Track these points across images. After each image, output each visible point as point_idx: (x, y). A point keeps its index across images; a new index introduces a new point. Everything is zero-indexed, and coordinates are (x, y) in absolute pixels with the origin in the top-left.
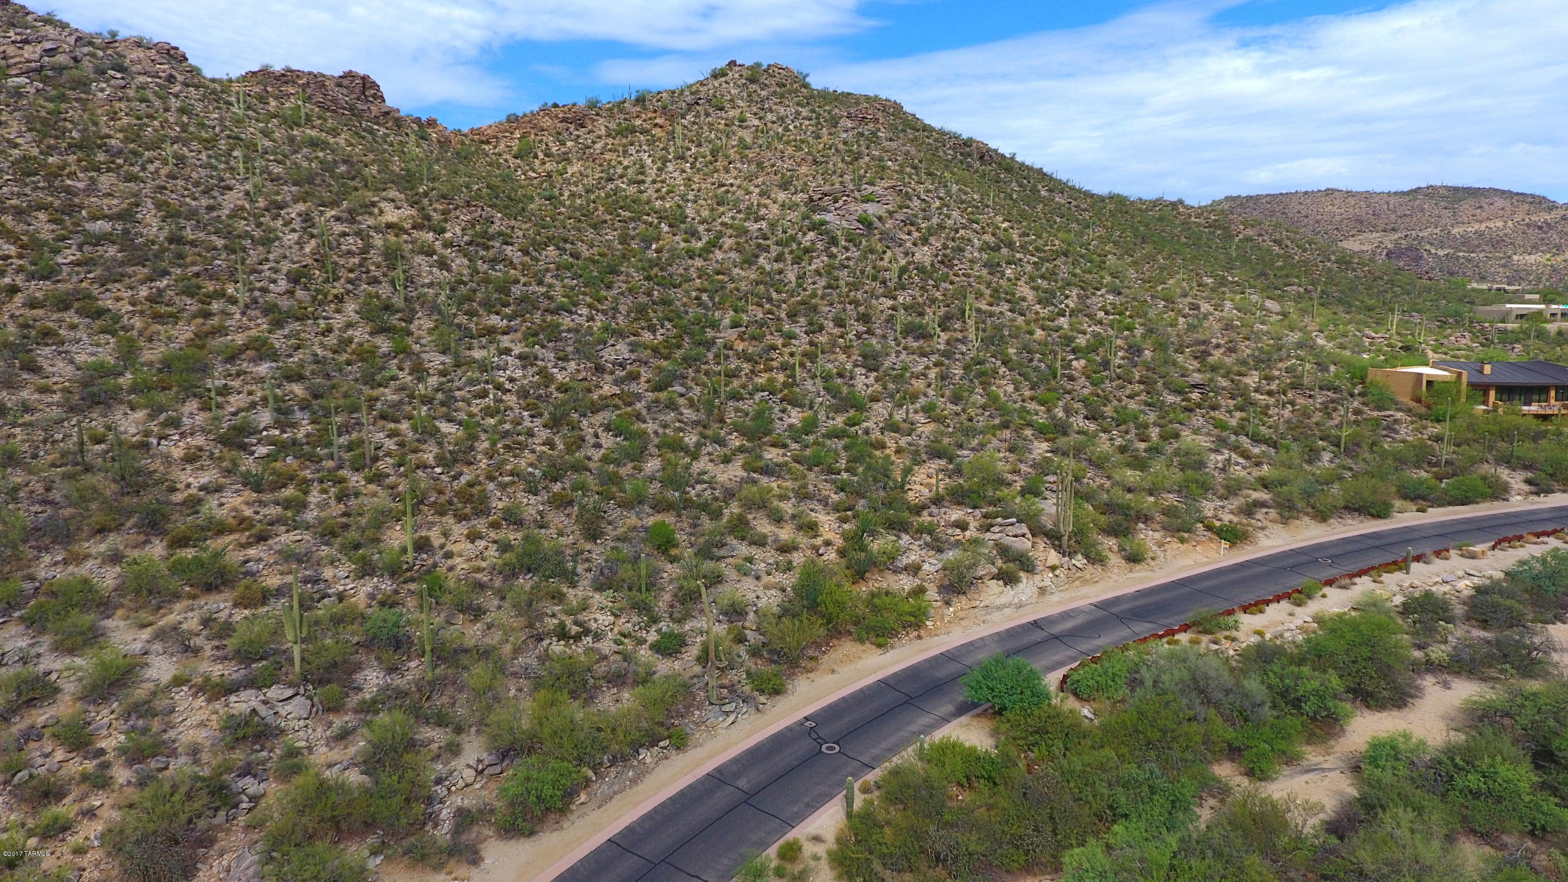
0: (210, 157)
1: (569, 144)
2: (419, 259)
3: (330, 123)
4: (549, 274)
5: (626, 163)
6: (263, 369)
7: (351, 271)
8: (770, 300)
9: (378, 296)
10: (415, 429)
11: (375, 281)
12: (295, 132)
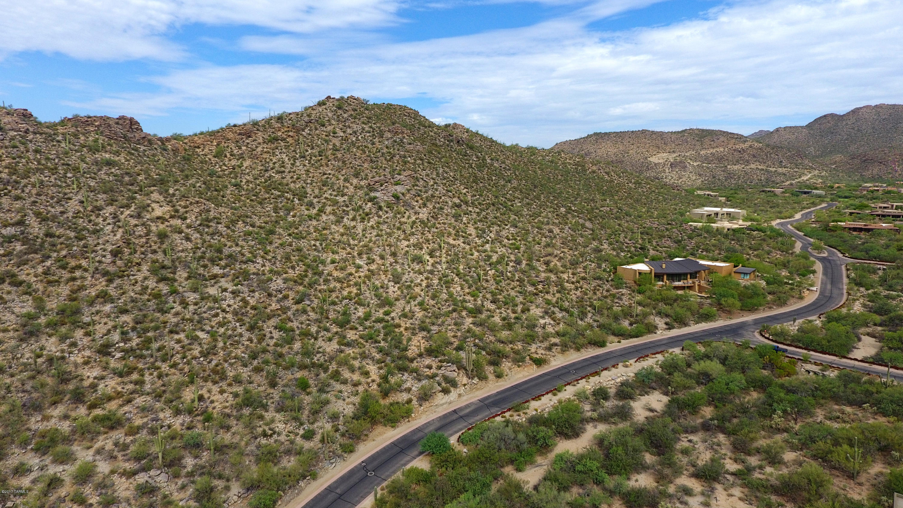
0: (56, 179)
1: (244, 148)
2: (176, 236)
3: (115, 148)
4: (241, 239)
5: (274, 160)
6: (108, 308)
7: (142, 247)
8: (349, 245)
9: (157, 260)
10: (187, 337)
11: (154, 252)
12: (97, 156)
